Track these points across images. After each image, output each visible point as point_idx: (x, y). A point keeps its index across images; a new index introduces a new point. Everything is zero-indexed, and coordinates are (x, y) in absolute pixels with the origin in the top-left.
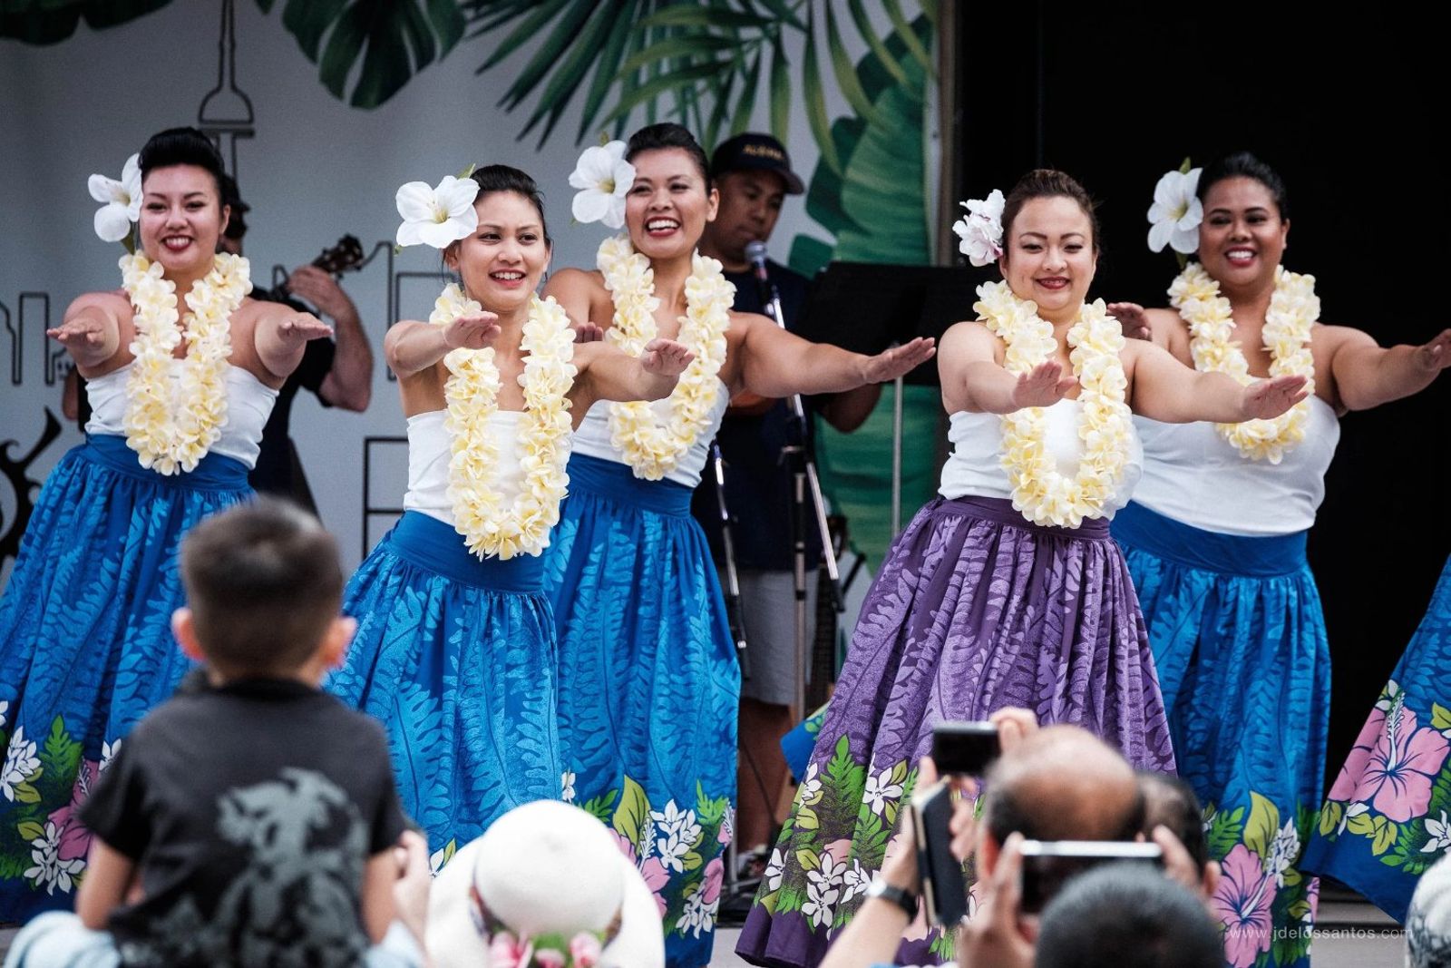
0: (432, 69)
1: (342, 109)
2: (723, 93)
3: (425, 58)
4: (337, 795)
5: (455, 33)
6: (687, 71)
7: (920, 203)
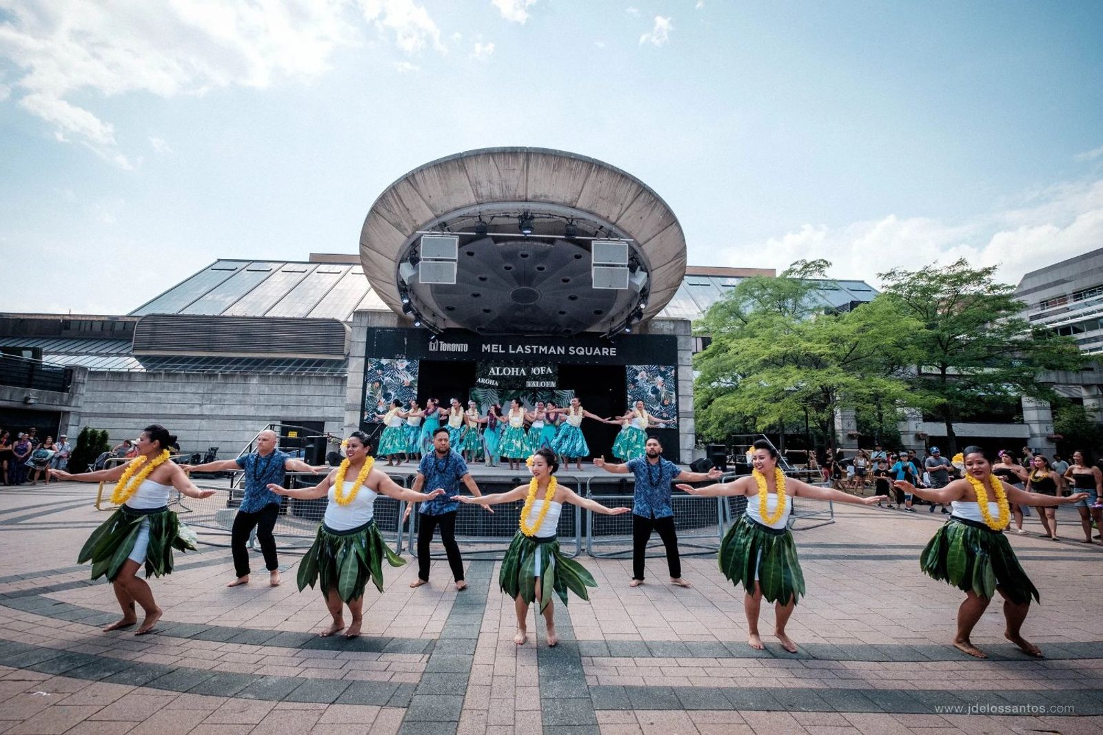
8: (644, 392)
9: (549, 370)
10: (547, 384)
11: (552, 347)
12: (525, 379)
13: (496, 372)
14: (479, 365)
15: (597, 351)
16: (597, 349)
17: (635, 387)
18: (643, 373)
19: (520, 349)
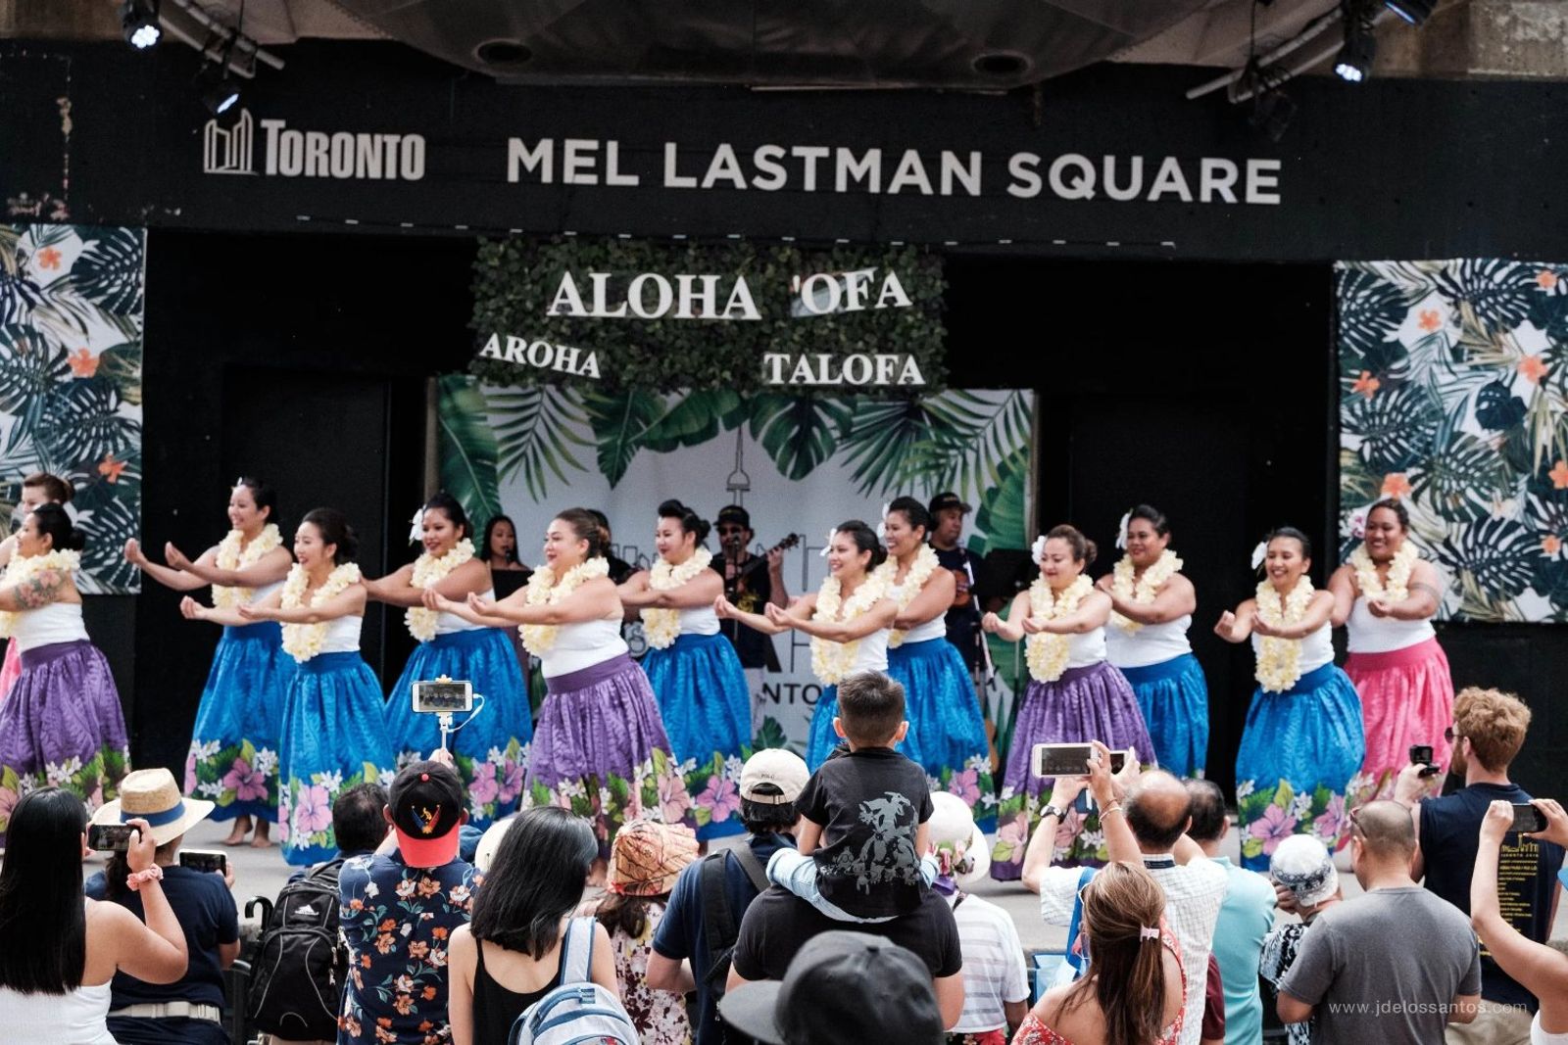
0: (823, 465)
1: (786, 480)
2: (941, 477)
3: (820, 459)
4: (907, 802)
5: (832, 450)
6: (927, 467)
7: (1022, 523)
8: (1435, 413)
9: (894, 287)
10: (879, 369)
11: (911, 157)
12: (755, 339)
13: (587, 297)
14: (491, 256)
15: (1171, 179)
16: (1170, 164)
17: (1386, 387)
18: (1435, 303)
19: (724, 165)
